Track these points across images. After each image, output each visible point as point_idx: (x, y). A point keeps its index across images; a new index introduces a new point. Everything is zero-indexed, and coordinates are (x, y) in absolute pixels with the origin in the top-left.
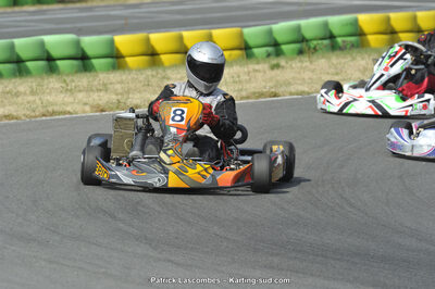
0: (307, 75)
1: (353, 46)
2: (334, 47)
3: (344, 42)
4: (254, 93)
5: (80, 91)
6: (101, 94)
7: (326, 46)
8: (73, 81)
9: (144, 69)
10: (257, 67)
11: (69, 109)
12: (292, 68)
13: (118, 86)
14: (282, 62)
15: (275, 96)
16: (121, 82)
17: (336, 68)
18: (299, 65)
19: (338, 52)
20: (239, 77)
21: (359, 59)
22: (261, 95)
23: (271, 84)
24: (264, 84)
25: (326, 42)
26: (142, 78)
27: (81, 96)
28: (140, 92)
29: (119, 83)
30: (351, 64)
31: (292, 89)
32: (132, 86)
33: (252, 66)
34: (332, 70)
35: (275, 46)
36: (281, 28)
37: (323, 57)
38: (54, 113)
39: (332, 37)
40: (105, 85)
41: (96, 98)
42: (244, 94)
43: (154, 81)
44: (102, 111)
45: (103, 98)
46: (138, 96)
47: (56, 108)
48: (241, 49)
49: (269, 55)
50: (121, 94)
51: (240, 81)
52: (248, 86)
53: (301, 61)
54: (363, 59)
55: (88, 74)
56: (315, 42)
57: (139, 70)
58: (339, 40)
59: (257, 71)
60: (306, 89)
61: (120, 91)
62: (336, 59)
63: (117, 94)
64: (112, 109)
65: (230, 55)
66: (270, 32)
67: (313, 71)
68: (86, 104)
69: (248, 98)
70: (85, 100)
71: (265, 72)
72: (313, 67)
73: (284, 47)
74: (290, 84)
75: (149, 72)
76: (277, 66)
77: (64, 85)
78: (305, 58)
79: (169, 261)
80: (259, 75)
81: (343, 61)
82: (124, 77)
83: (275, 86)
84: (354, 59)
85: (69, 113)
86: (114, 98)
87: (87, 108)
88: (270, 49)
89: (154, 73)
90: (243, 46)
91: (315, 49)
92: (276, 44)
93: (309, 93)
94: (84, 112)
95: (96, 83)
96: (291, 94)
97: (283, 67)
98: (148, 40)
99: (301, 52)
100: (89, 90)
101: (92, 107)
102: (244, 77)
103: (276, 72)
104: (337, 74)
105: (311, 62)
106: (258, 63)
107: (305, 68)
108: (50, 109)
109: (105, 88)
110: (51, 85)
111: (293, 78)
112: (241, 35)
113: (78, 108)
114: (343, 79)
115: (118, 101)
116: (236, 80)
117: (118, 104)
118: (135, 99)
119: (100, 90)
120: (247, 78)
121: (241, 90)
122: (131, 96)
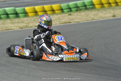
0: (79, 17)
1: (92, 8)
2: (86, 9)
3: (89, 7)
4: (64, 22)
5: (16, 23)
6: (22, 24)
7: (84, 9)
8: (14, 20)
9: (34, 16)
10: (65, 15)
11: (13, 28)
12: (74, 15)
13: (26, 22)
14: (72, 13)
15: (70, 23)
16: (27, 20)
17: (87, 15)
18: (76, 14)
19: (87, 10)
20: (60, 18)
21: (93, 12)
22: (66, 23)
23: (69, 20)
24: (67, 19)
25: (84, 7)
26: (33, 19)
27: (16, 24)
28: (32, 23)
30: (91, 13)
31: (75, 21)
32: (30, 21)
33: (63, 15)
34: (86, 15)
35: (70, 9)
36: (71, 4)
37: (83, 12)
38: (8, 29)
39: (85, 6)
40: (22, 21)
41: (20, 25)
42: (61, 22)
43: (36, 20)
44: (22, 28)
45: (22, 25)
46: (32, 24)
47: (9, 28)
48: (60, 10)
49: (68, 12)
50: (27, 24)
51: (60, 19)
52: (62, 20)
53: (77, 13)
54: (94, 12)
55: (18, 18)
56: (81, 7)
57: (32, 17)
58: (88, 7)
59: (64, 16)
60: (79, 21)
61: (27, 23)
62: (87, 12)
63: (26, 24)
64: (24, 28)
65: (57, 12)
66: (68, 5)
67: (80, 16)
68: (17, 27)
69: (62, 24)
70: (17, 26)
71: (67, 16)
72: (80, 14)
73: (72, 9)
74: (74, 19)
75: (35, 17)
76: (70, 14)
77: (11, 22)
78: (78, 12)
79: (41, 70)
80: (65, 17)
81: (88, 12)
82: (28, 19)
83: (70, 20)
84: (92, 12)
85: (13, 29)
86: (25, 25)
87: (18, 28)
88: (69, 10)
89: (36, 17)
90: (61, 9)
91: (81, 9)
92: (70, 8)
93: (79, 22)
94: (17, 29)
95: (20, 21)
96: (74, 22)
97: (72, 15)
98: (34, 8)
99: (77, 10)
100: (18, 23)
101: (19, 27)
102: (61, 18)
103: (70, 16)
104: (87, 16)
105: (80, 13)
106: (65, 14)
107: (78, 15)
108: (7, 28)
109: (23, 22)
110: (8, 22)
111: (75, 18)
112: (60, 6)
113: (15, 28)
114: (89, 18)
115: (26, 26)
116: (59, 19)
117: (26, 27)
118: (31, 25)
119: (21, 23)
120: (62, 18)
121: (60, 21)
122: (30, 24)
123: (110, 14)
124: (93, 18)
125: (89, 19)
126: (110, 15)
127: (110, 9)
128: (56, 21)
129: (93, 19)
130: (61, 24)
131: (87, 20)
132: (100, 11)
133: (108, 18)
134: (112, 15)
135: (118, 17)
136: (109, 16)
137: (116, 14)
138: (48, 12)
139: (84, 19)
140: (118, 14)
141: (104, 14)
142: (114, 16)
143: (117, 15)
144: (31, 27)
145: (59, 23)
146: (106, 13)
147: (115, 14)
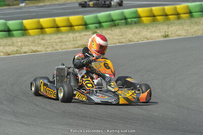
1: (135, 23)
3: (131, 21)
4: (81, 45)
5: (1, 46)
6: (10, 47)
10: (87, 33)
16: (22, 41)
17: (122, 33)
19: (128, 26)
20: (76, 38)
25: (123, 21)
29: (20, 42)
30: (130, 31)
32: (26, 43)
34: (120, 34)
39: (126, 19)
42: (76, 46)
44: (9, 55)
45: (9, 49)
46: (27, 47)
49: (96, 28)
50: (20, 47)
56: (118, 21)
57: (33, 36)
58: (129, 20)
59: (85, 35)
61: (20, 45)
63: (17, 47)
64: (13, 54)
65: (78, 28)
66: (97, 17)
69: (78, 47)
70: (2, 50)
71: (89, 35)
72: (111, 33)
73: (103, 24)
79: (21, 123)
80: (86, 37)
81: (126, 29)
84: (132, 28)
86: (15, 49)
87: (2, 54)
88: (97, 25)
90: (84, 24)
91: (118, 25)
92: (99, 23)
95: (9, 42)
98: (39, 22)
100: (5, 45)
101: (4, 53)
104: (122, 36)
105: (111, 30)
106: (88, 31)
109: (13, 44)
112: (83, 19)
114: (124, 38)
115: (17, 50)
116: (75, 40)
117: (17, 52)
118: (25, 49)
119: (10, 45)
120: (80, 38)
121: (75, 44)
122: (23, 48)
123: (160, 32)
124: (131, 39)
125: (123, 40)
126: (159, 34)
127: (165, 23)
128: (67, 43)
129: (130, 41)
130: (75, 48)
131: (119, 43)
132: (146, 28)
133: (155, 39)
134: (163, 34)
135: (172, 37)
136: (158, 37)
137: (170, 33)
138: (62, 28)
139: (115, 41)
140: (174, 32)
141: (151, 32)
142: (166, 36)
143: (172, 33)
144: (25, 53)
145: (72, 46)
146: (155, 31)
147: (168, 32)
